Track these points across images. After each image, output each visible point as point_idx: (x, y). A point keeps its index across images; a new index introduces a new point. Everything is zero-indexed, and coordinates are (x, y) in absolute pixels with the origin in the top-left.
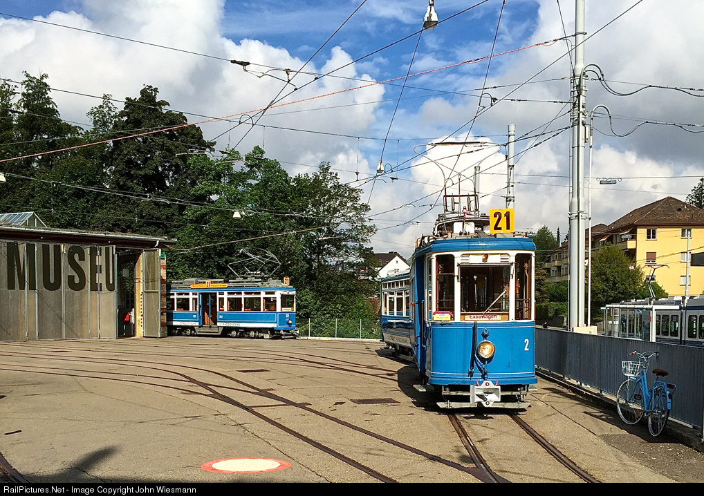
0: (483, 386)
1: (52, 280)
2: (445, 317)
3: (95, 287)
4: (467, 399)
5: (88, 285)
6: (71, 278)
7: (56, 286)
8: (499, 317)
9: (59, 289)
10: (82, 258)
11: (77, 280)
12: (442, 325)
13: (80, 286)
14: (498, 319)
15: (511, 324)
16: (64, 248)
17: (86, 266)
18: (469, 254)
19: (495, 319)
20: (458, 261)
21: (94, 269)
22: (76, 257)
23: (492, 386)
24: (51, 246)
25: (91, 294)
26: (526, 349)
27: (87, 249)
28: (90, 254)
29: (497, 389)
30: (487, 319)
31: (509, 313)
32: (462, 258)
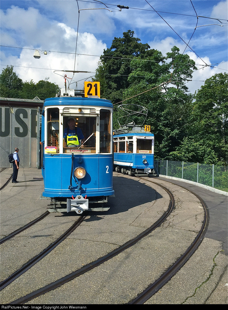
0: (76, 199)
1: (3, 130)
3: (34, 135)
5: (30, 134)
6: (17, 130)
7: (6, 134)
8: (89, 151)
9: (8, 136)
10: (26, 116)
11: (21, 130)
15: (97, 155)
16: (13, 110)
17: (28, 122)
19: (87, 152)
21: (34, 124)
22: (21, 116)
23: (82, 199)
24: (3, 108)
25: (32, 140)
26: (107, 172)
27: (29, 111)
28: (31, 114)
29: (86, 201)
30: (82, 152)
31: (95, 149)
32: (64, 111)
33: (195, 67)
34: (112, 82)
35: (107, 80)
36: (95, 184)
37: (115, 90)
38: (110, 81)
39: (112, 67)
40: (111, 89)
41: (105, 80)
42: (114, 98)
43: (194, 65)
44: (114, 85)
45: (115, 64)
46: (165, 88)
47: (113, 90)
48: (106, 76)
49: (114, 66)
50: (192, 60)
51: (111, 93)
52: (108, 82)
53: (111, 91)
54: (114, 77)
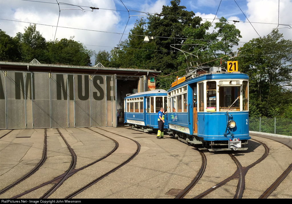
0: (234, 141)
1: (83, 94)
2: (212, 110)
3: (109, 98)
4: (227, 147)
5: (105, 97)
6: (95, 94)
7: (86, 97)
8: (235, 109)
9: (88, 100)
10: (102, 82)
11: (99, 95)
12: (211, 113)
13: (101, 98)
14: (235, 110)
15: (241, 112)
16: (91, 77)
17: (104, 87)
18: (223, 81)
20: (217, 84)
21: (109, 89)
22: (98, 82)
24: (83, 76)
25: (107, 103)
26: (247, 124)
27: (105, 77)
28: (107, 80)
29: (240, 142)
30: (230, 110)
31: (239, 108)
32: (220, 83)
33: (240, 36)
34: (163, 47)
35: (158, 46)
36: (240, 132)
37: (166, 55)
38: (161, 46)
39: (163, 34)
40: (162, 54)
41: (156, 46)
42: (167, 63)
43: (239, 34)
44: (165, 50)
45: (166, 31)
46: (214, 53)
47: (164, 54)
48: (157, 42)
49: (165, 33)
50: (238, 30)
51: (162, 58)
52: (159, 48)
53: (162, 55)
54: (165, 43)
